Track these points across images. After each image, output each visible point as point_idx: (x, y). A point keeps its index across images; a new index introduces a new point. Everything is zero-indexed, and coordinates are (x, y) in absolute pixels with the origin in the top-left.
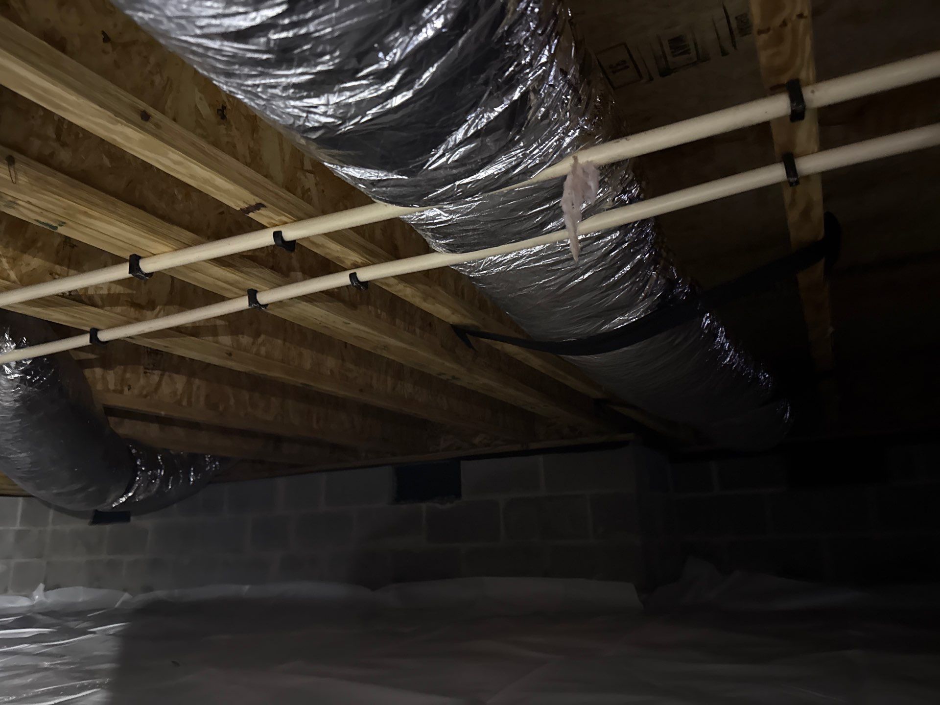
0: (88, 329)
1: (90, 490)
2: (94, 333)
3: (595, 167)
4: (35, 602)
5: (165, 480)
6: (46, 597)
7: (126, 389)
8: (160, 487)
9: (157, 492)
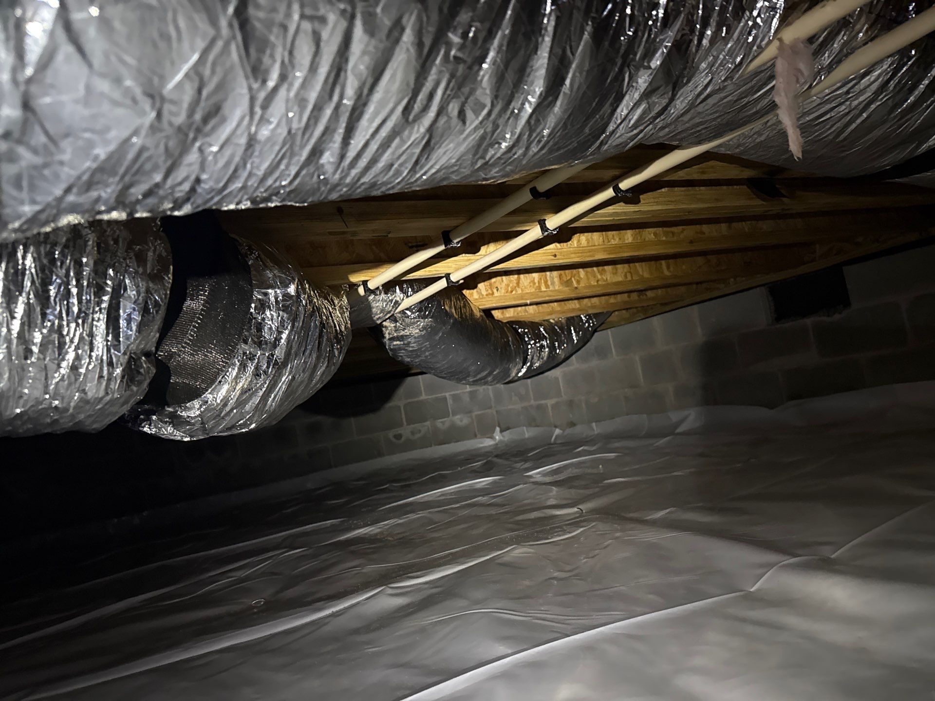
0: (444, 275)
1: (495, 373)
2: (447, 276)
3: (802, 43)
4: (497, 441)
5: (552, 348)
6: (503, 436)
7: (495, 290)
8: (550, 352)
9: (549, 357)
